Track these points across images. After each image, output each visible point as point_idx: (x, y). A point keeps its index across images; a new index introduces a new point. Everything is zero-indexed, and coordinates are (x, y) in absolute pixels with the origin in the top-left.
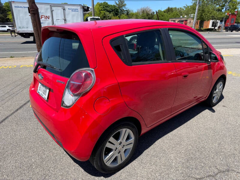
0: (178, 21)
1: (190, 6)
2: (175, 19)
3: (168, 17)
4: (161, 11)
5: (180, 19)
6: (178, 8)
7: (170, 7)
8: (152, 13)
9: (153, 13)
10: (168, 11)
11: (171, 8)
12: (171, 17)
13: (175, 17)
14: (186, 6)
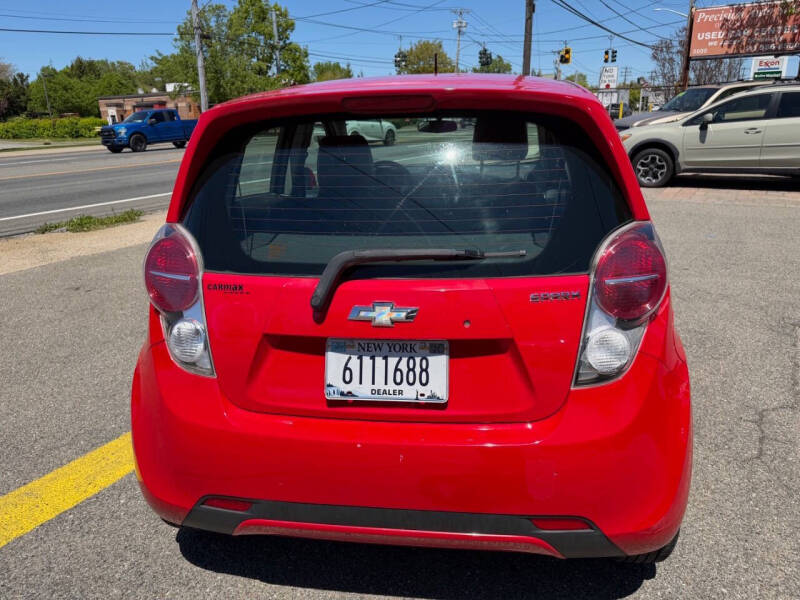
0: (134, 107)
1: (173, 56)
2: (121, 101)
3: (88, 93)
4: (54, 70)
5: (139, 100)
6: (113, 64)
7: (86, 58)
8: (15, 80)
9: (19, 80)
10: (83, 72)
11: (91, 64)
12: (102, 94)
13: (114, 94)
14: (156, 55)
